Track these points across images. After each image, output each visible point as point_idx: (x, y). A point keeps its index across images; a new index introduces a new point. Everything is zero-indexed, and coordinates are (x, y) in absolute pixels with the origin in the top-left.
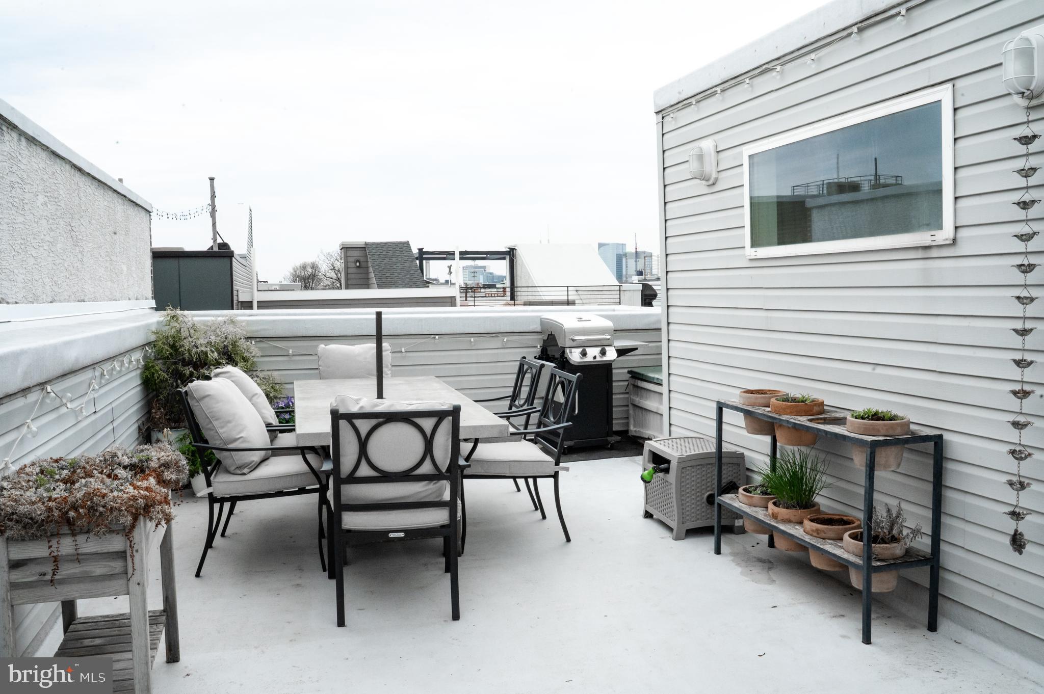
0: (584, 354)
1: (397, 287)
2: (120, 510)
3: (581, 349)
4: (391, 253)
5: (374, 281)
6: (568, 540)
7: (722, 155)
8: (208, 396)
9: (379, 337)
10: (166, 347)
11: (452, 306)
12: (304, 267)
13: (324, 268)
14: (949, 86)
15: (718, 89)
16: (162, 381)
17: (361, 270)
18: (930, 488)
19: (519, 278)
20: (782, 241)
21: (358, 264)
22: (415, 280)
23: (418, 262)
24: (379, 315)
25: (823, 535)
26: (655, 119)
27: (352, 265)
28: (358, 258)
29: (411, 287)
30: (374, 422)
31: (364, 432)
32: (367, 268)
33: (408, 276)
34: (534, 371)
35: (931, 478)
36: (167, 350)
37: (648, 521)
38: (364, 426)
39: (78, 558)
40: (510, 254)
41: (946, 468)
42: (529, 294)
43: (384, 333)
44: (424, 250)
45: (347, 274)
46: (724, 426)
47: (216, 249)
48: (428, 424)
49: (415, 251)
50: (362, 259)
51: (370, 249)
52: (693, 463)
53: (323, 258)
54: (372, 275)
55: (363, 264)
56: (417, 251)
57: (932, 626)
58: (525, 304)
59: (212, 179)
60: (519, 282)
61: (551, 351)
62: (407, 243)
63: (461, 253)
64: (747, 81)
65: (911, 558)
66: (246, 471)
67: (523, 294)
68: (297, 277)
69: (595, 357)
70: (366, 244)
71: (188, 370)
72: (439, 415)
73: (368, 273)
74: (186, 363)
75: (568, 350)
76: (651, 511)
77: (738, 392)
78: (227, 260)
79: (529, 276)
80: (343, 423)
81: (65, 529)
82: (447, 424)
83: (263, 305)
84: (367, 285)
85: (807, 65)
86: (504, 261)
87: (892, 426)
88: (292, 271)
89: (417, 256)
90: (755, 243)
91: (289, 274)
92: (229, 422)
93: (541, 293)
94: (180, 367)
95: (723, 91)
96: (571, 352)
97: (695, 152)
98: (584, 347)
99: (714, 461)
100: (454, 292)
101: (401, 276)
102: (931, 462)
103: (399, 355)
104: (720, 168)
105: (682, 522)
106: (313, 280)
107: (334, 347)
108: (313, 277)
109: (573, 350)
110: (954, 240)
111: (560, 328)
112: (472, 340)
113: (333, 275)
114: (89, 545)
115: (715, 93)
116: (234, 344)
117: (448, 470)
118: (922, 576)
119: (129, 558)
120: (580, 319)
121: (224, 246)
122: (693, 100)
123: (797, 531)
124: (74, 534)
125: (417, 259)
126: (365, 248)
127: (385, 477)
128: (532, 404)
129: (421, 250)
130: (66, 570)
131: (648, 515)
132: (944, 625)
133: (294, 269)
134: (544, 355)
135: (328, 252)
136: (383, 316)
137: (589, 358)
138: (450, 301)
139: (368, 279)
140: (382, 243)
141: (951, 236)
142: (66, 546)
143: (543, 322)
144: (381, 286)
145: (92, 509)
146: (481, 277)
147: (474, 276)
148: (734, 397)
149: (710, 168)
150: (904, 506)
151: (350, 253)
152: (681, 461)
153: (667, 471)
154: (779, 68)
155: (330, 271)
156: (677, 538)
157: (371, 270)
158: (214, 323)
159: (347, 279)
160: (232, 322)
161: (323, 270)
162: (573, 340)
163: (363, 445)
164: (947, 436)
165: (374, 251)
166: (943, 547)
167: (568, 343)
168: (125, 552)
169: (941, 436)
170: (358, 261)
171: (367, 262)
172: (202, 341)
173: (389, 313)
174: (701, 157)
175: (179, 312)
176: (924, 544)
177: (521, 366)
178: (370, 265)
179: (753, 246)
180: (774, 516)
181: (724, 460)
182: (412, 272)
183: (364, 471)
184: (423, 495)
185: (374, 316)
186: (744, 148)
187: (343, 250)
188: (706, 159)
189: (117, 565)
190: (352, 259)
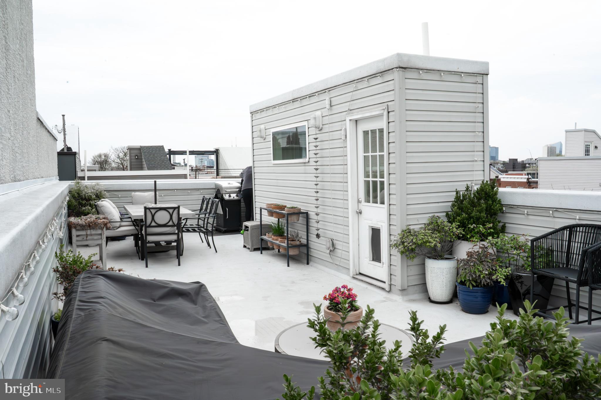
0: (230, 196)
1: (157, 169)
2: (101, 224)
3: (229, 194)
4: (154, 151)
5: (145, 166)
6: (216, 252)
7: (267, 130)
8: (103, 206)
9: (155, 190)
10: (76, 194)
11: (185, 179)
12: (100, 156)
13: (113, 157)
14: (307, 121)
15: (265, 110)
16: (75, 206)
17: (139, 160)
18: (306, 226)
19: (221, 165)
20: (283, 159)
21: (137, 157)
22: (166, 166)
23: (168, 156)
24: (155, 182)
25: (282, 242)
26: (250, 115)
27: (134, 158)
28: (137, 154)
29: (164, 169)
30: (156, 210)
31: (153, 213)
32: (142, 159)
33: (163, 164)
34: (207, 200)
35: (306, 224)
36: (76, 195)
37: (245, 248)
38: (153, 211)
39: (91, 235)
40: (216, 152)
41: (309, 221)
42: (226, 173)
43: (157, 189)
44: (171, 150)
45: (131, 162)
46: (262, 216)
47: (65, 151)
48: (171, 211)
49: (167, 150)
50: (139, 155)
51: (143, 149)
52: (256, 227)
53: (112, 151)
54: (144, 163)
55: (140, 157)
56: (168, 150)
57: (308, 264)
58: (222, 178)
59: (63, 116)
60: (221, 167)
61: (219, 196)
62: (163, 147)
63: (190, 152)
64: (271, 109)
65: (302, 245)
66: (115, 229)
67: (223, 173)
68: (95, 162)
69: (234, 197)
70: (141, 147)
71: (84, 202)
72: (174, 208)
73: (142, 162)
74: (82, 199)
75: (224, 195)
76: (246, 245)
77: (265, 204)
78: (73, 157)
79: (226, 164)
80: (147, 210)
81: (89, 228)
82: (176, 211)
83: (90, 178)
84: (141, 168)
85: (282, 109)
86: (214, 155)
87: (294, 210)
88: (93, 158)
89: (168, 153)
90: (274, 159)
91: (91, 160)
92: (110, 214)
93: (231, 173)
94: (81, 201)
95: (266, 110)
96: (225, 195)
97: (259, 129)
98: (230, 193)
99: (260, 227)
100: (187, 171)
101: (159, 164)
102: (306, 219)
103: (161, 197)
104: (266, 135)
105: (252, 246)
106: (106, 163)
107: (137, 193)
108: (106, 162)
109: (226, 195)
110: (309, 161)
111: (221, 187)
112: (189, 191)
113: (119, 161)
114: (93, 232)
115: (264, 111)
116: (100, 192)
117: (177, 224)
118: (304, 250)
119: (102, 235)
120: (229, 184)
121: (69, 149)
122: (259, 111)
123: (278, 242)
124: (90, 229)
125: (167, 154)
126: (140, 149)
127: (159, 226)
128: (207, 211)
129: (169, 150)
130: (89, 237)
131: (245, 247)
132: (311, 263)
133: (94, 157)
134: (216, 197)
135: (115, 148)
136: (157, 183)
137: (232, 198)
138: (185, 176)
139: (142, 165)
140: (149, 146)
141: (308, 160)
142: (89, 232)
143: (216, 185)
144: (149, 169)
145: (95, 223)
146: (206, 162)
147: (201, 162)
148: (265, 206)
149: (263, 134)
150: (299, 232)
151: (132, 152)
152: (251, 226)
153: (248, 230)
154: (277, 107)
155: (117, 159)
156: (251, 251)
157: (144, 160)
158: (91, 185)
159: (131, 165)
160: (98, 185)
161: (113, 158)
162: (226, 191)
163: (153, 216)
164: (309, 212)
165: (145, 151)
166: (309, 242)
167: (224, 192)
168: (101, 234)
169: (308, 212)
170: (137, 156)
171: (142, 156)
172: (90, 192)
173: (159, 182)
174: (260, 131)
175: (80, 181)
176: (304, 241)
177: (203, 199)
178: (143, 157)
179: (273, 160)
180: (273, 239)
181: (262, 227)
182: (165, 162)
183: (153, 224)
184: (170, 231)
185: (154, 183)
186: (271, 129)
187: (128, 150)
188: (262, 131)
189: (100, 237)
190: (134, 155)
